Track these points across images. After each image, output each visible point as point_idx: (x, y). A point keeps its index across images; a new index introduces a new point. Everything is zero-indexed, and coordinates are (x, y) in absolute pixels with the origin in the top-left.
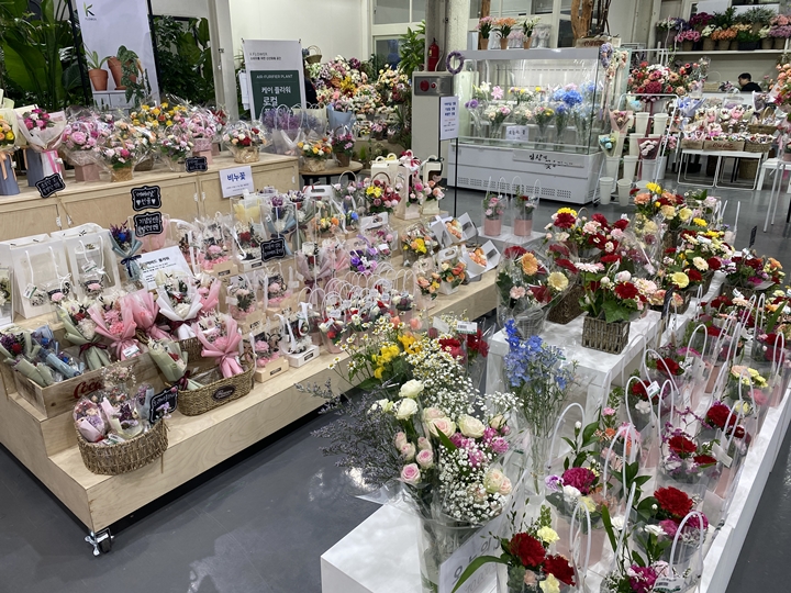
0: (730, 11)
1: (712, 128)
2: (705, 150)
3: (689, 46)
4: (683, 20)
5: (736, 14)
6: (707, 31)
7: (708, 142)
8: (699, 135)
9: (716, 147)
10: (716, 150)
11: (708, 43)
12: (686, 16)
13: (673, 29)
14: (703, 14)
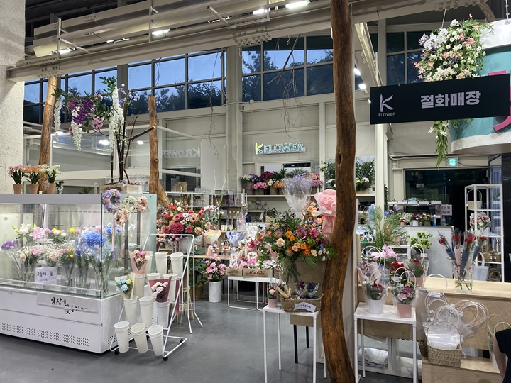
0: (283, 171)
1: (251, 256)
2: (244, 277)
3: (262, 192)
4: (256, 176)
5: (287, 173)
6: (270, 182)
7: (245, 270)
8: (239, 263)
9: (252, 274)
10: (252, 276)
11: (272, 190)
12: (258, 174)
13: (250, 181)
14: (267, 172)
